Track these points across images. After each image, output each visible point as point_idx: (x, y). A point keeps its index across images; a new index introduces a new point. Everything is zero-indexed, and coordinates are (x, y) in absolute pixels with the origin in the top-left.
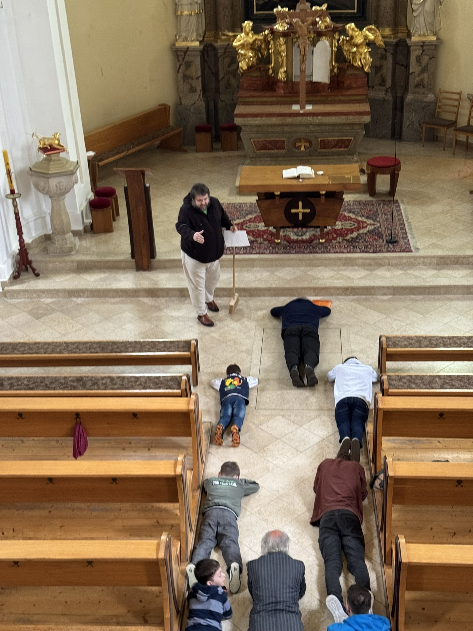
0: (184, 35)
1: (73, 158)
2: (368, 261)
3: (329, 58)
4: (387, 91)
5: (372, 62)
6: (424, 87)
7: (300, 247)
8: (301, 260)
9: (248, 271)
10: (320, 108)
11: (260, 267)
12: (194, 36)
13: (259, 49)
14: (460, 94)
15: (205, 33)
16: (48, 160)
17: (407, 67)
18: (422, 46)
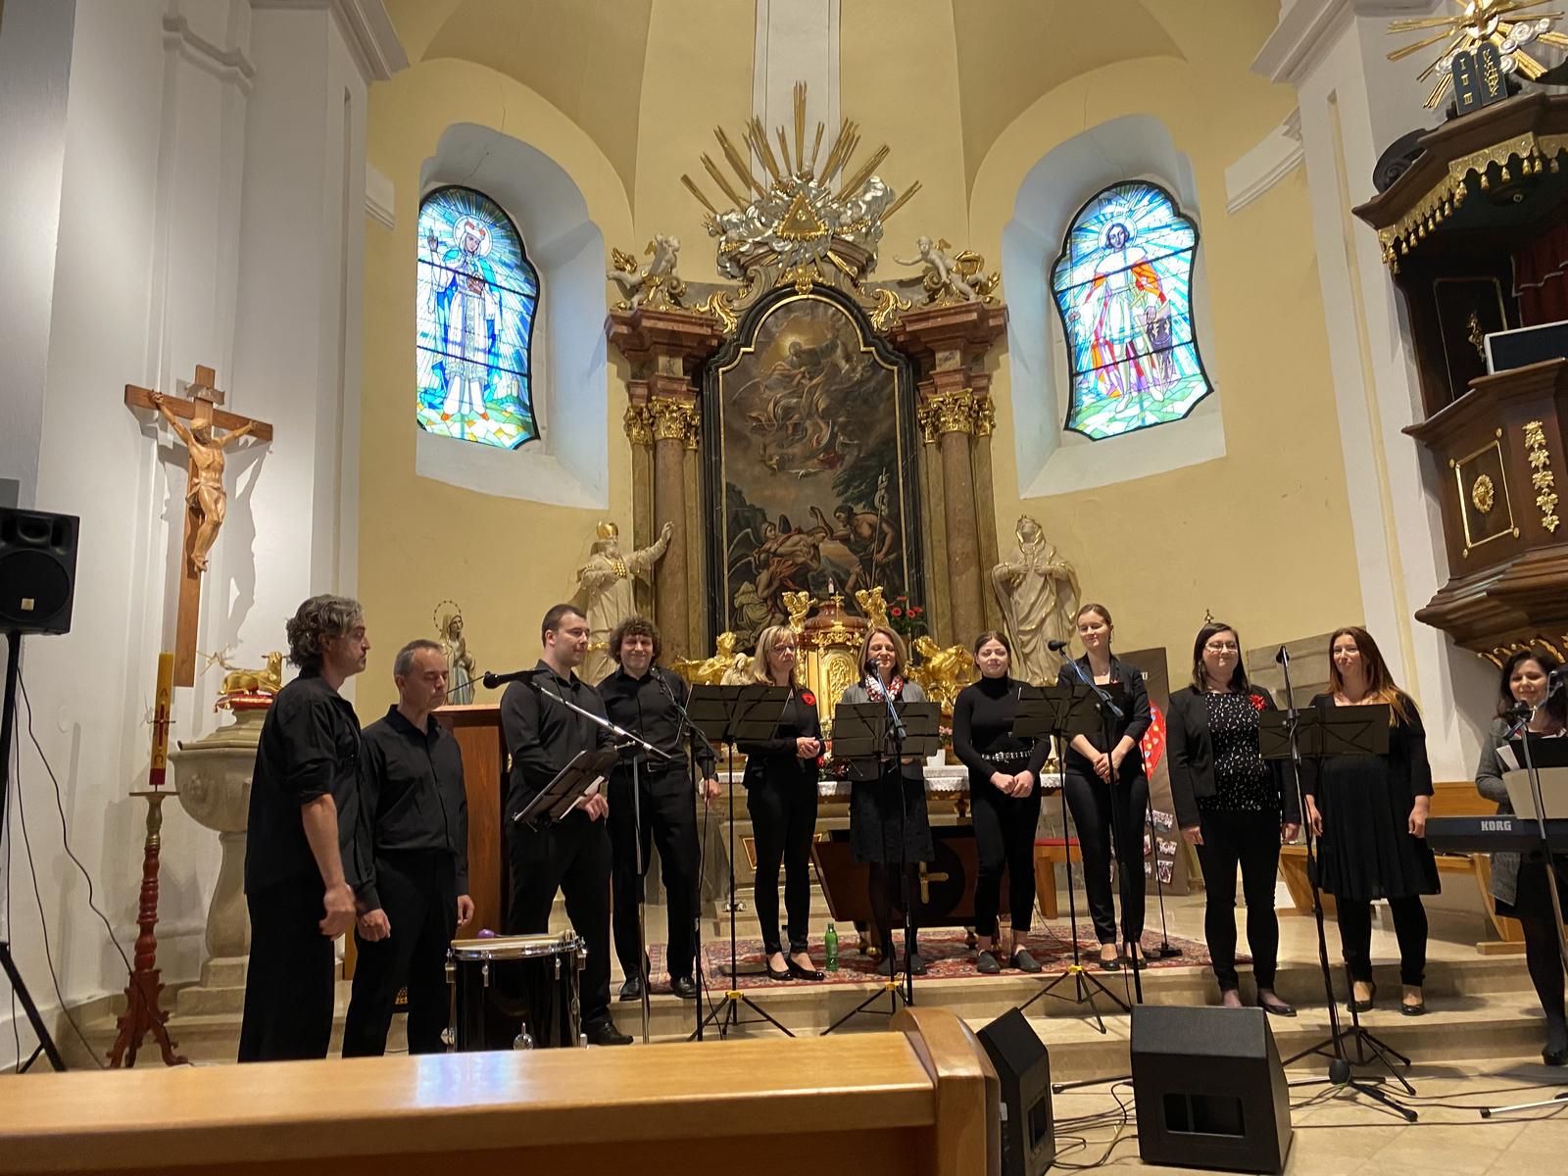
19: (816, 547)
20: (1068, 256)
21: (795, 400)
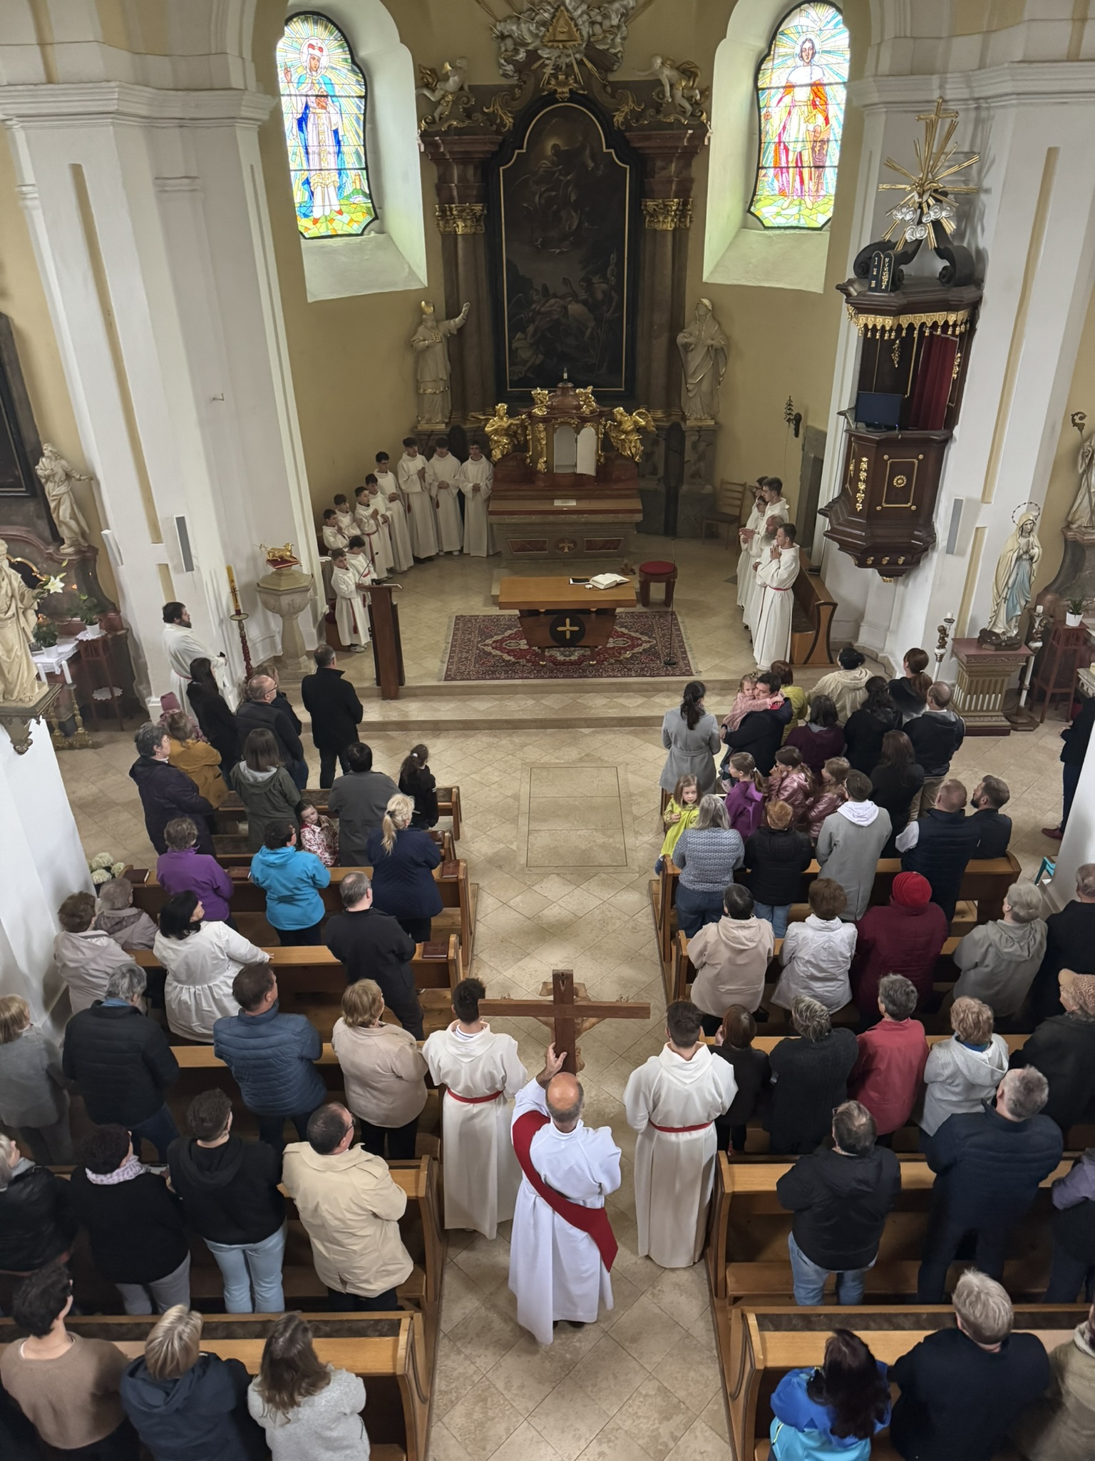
0: (427, 416)
1: (305, 570)
2: (645, 686)
3: (595, 448)
4: (659, 480)
5: (643, 451)
6: (700, 477)
7: (568, 671)
8: (569, 685)
9: (509, 698)
10: (586, 505)
11: (524, 694)
12: (439, 418)
13: (515, 433)
14: (744, 485)
15: (451, 413)
16: (278, 574)
17: (682, 453)
18: (698, 431)
19: (565, 308)
20: (771, 57)
21: (554, 193)
